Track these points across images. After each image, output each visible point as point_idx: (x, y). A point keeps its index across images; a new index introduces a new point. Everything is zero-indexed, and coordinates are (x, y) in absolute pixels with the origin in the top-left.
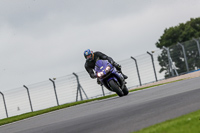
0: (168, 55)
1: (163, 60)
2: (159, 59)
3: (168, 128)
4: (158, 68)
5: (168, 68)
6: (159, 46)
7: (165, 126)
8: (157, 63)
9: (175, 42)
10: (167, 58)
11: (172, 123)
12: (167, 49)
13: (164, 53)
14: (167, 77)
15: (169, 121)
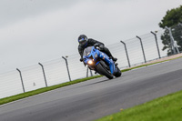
0: (170, 34)
1: (166, 39)
2: (162, 38)
3: (170, 101)
4: (161, 46)
5: (170, 46)
6: (162, 26)
7: (167, 99)
8: (160, 41)
9: (177, 23)
10: (169, 37)
11: (173, 97)
12: (169, 29)
13: (167, 32)
14: (169, 54)
15: (171, 95)
